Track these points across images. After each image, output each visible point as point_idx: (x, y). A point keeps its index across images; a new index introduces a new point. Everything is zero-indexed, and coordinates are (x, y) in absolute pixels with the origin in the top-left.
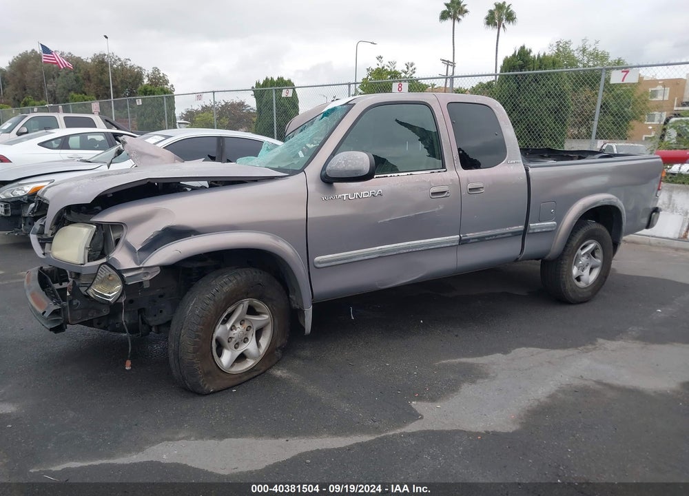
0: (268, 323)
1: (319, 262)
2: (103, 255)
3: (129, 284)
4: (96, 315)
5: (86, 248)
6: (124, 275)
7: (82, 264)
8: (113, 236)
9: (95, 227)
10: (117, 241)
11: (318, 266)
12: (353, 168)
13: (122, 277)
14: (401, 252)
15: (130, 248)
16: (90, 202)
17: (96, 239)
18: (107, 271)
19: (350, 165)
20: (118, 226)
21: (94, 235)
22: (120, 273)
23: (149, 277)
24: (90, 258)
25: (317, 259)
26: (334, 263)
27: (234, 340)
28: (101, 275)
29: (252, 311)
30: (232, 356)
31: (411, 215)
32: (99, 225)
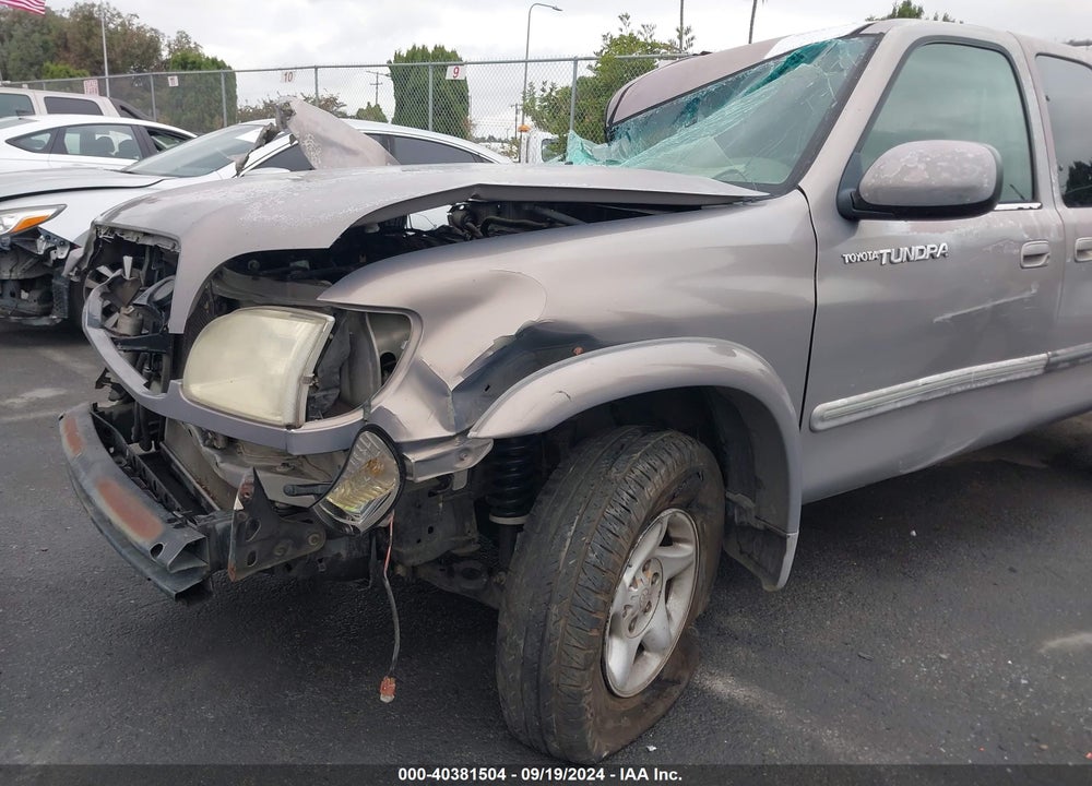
0: (690, 565)
1: (822, 419)
2: (343, 405)
3: (420, 479)
4: (292, 554)
5: (302, 380)
6: (410, 456)
7: (289, 427)
8: (379, 344)
9: (331, 319)
10: (389, 363)
11: (820, 426)
12: (956, 181)
13: (401, 461)
14: (955, 390)
15: (431, 385)
16: (326, 243)
17: (332, 352)
18: (369, 440)
19: (945, 175)
20: (398, 318)
21: (329, 341)
22: (398, 450)
23: (470, 462)
24: (315, 410)
25: (819, 409)
26: (846, 420)
27: (630, 611)
28: (359, 458)
29: (667, 541)
30: (629, 648)
31: (989, 305)
32: (338, 311)
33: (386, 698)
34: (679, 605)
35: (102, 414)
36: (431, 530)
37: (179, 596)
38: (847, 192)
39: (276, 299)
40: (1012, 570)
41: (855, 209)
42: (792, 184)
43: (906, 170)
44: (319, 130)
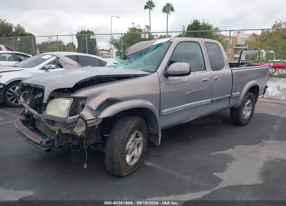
0: (141, 142)
1: (164, 113)
2: (75, 114)
3: (90, 126)
4: (66, 142)
5: (68, 110)
6: (87, 122)
7: (66, 118)
8: (81, 103)
9: (73, 99)
10: (83, 106)
11: (164, 114)
12: (182, 70)
13: (86, 123)
14: (192, 107)
15: (91, 109)
16: (72, 87)
17: (73, 105)
18: (80, 119)
19: (181, 69)
20: (85, 98)
21: (72, 103)
22: (85, 121)
23: (98, 123)
24: (71, 115)
25: (163, 111)
26: (169, 113)
27: (130, 150)
28: (79, 123)
29: (137, 137)
30: (130, 157)
31: (196, 90)
32: (74, 98)
33: (85, 167)
34: (140, 149)
35: (23, 120)
36: (92, 138)
37: (46, 151)
38: (165, 72)
39: (62, 96)
40: (209, 142)
41: (167, 75)
42: (156, 71)
43: (174, 68)
44: (65, 61)
